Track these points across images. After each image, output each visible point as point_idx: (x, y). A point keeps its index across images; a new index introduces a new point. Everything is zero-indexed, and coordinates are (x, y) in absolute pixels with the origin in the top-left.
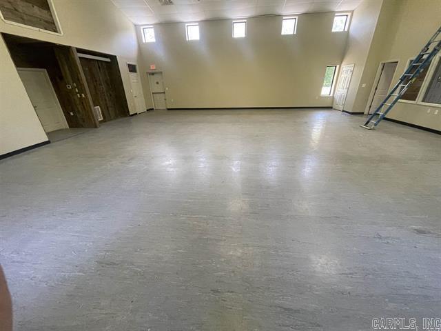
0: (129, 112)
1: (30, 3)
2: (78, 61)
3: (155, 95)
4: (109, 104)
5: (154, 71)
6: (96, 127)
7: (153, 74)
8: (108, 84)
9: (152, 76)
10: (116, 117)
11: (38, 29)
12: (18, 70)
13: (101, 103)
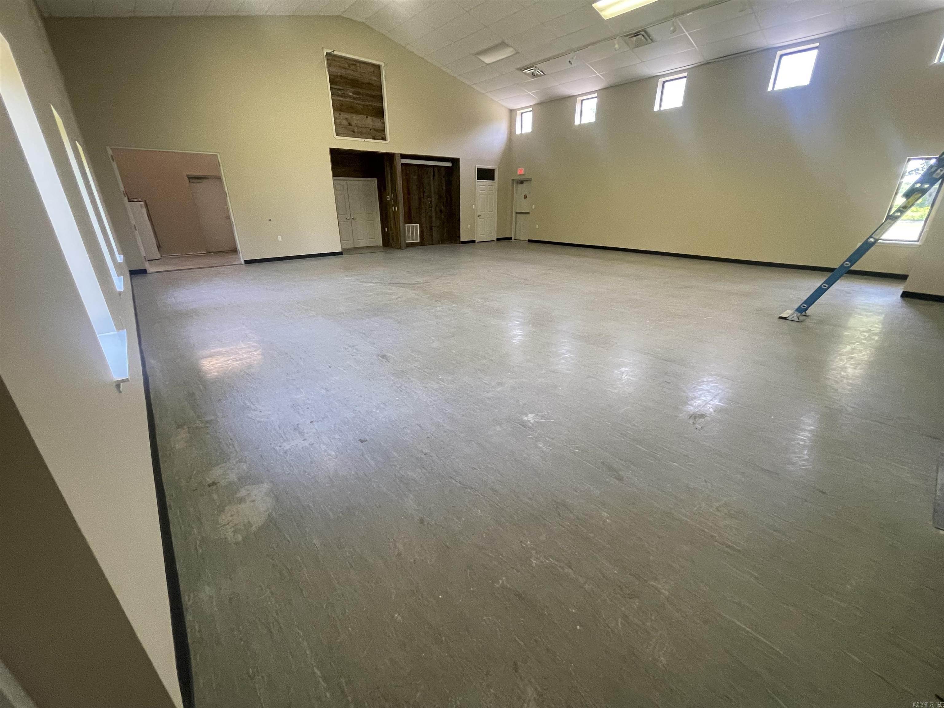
0: (459, 237)
1: (363, 114)
2: (399, 169)
3: (518, 215)
4: (436, 223)
5: (522, 178)
6: (400, 248)
7: (522, 182)
8: (440, 197)
9: (520, 186)
10: (442, 241)
11: (363, 140)
12: (334, 180)
13: (423, 220)
